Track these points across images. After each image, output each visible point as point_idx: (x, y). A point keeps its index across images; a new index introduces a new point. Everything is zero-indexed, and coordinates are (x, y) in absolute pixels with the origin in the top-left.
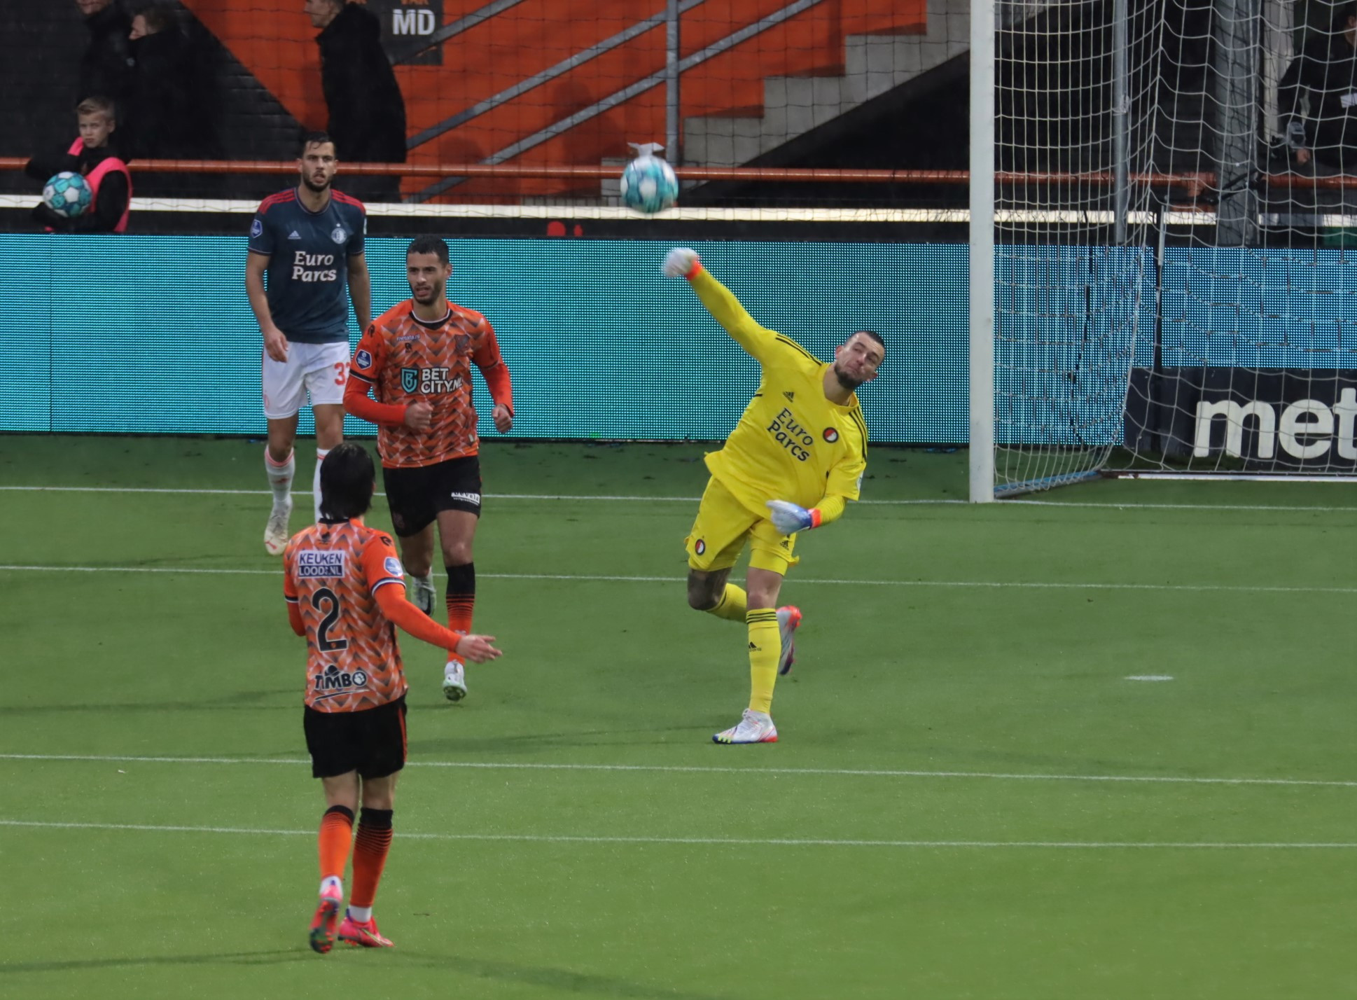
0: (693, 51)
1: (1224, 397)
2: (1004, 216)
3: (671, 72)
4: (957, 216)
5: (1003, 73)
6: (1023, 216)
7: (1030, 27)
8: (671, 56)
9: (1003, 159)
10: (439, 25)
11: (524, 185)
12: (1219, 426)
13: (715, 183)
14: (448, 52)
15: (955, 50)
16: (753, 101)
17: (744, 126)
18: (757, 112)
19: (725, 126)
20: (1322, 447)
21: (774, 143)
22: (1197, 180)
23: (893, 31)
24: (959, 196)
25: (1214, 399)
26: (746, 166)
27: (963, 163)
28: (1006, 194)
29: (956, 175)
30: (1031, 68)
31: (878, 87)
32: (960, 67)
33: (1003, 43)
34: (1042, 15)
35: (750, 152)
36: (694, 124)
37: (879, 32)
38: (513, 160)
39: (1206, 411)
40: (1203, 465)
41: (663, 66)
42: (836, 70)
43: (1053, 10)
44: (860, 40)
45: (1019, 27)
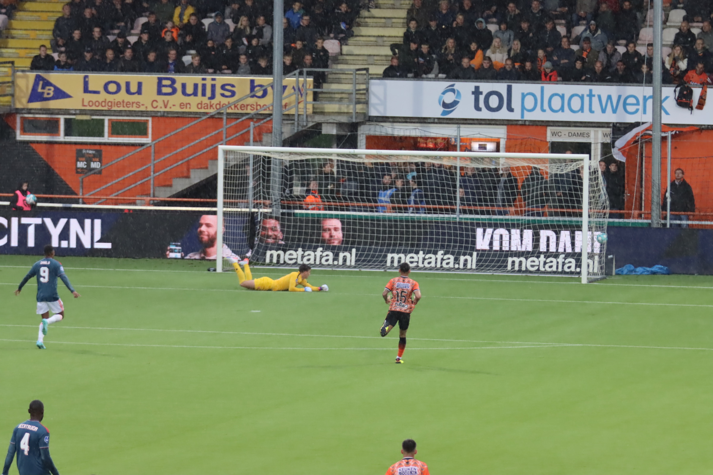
0: (157, 172)
1: (273, 249)
2: (225, 209)
3: (152, 177)
4: (214, 209)
5: (225, 178)
6: (229, 209)
7: (232, 168)
8: (152, 173)
9: (225, 197)
10: (101, 166)
11: (119, 201)
12: (271, 256)
13: (162, 201)
14: (104, 173)
15: (214, 173)
16: (169, 183)
17: (168, 189)
18: (170, 186)
19: (163, 189)
20: (294, 261)
21: (174, 193)
22: (268, 202)
23: (201, 168)
24: (215, 205)
25: (270, 250)
26: (170, 197)
27: (215, 197)
28: (225, 204)
29: (214, 200)
30: (231, 177)
31: (196, 181)
32: (215, 177)
33: (225, 171)
34: (234, 165)
35: (169, 195)
36: (157, 189)
37: (198, 169)
38: (117, 196)
39: (269, 253)
40: (269, 265)
41: (150, 176)
42: (188, 177)
43: (237, 164)
44: (193, 170)
45: (229, 168)
